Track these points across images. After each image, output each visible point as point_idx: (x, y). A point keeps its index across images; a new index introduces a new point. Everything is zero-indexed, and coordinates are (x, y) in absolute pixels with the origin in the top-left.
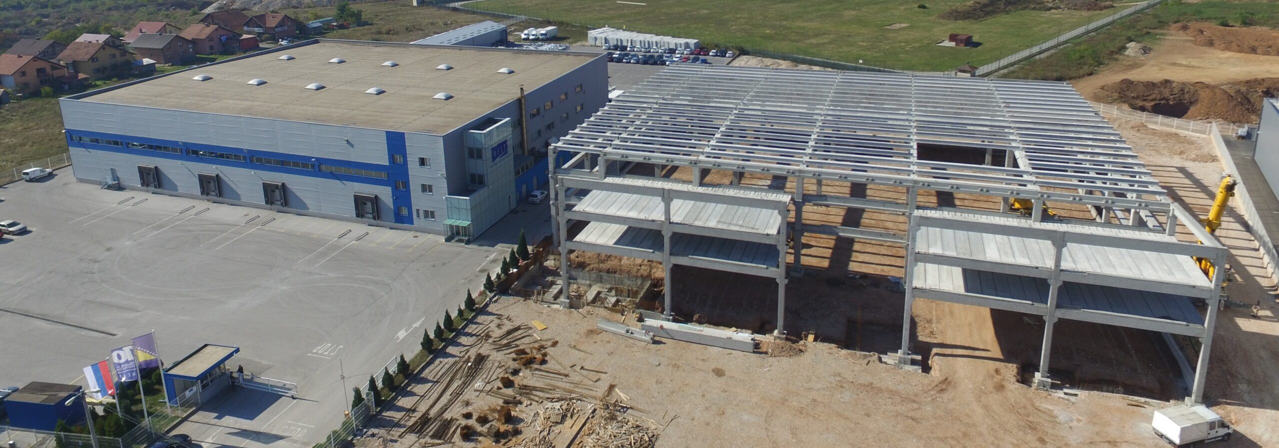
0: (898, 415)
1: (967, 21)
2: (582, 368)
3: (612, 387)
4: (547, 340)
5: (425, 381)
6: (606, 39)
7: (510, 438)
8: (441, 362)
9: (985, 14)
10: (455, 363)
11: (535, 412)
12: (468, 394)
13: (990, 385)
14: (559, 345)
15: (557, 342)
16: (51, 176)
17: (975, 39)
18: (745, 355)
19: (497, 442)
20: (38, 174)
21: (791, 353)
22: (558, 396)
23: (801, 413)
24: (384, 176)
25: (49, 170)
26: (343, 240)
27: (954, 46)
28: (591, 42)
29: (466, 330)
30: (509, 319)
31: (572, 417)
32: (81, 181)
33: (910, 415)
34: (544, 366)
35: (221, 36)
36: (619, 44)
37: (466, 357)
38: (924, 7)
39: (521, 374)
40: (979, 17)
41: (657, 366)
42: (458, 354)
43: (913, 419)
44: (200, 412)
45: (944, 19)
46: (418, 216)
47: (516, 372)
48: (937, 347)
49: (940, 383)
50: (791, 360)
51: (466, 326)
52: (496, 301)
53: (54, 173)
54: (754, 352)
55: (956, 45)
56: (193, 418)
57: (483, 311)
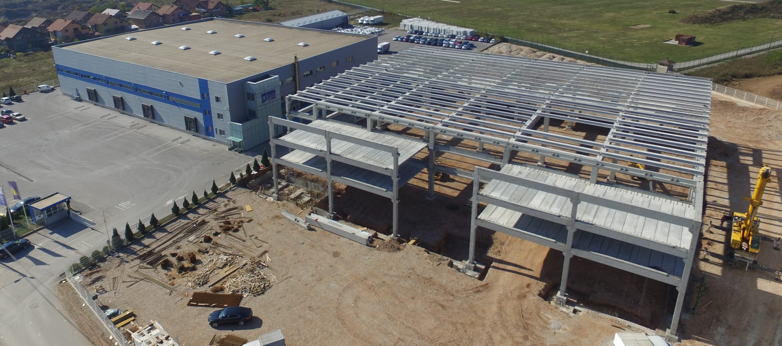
0: (435, 301)
1: (703, 25)
2: (256, 238)
3: (266, 252)
4: (247, 218)
5: (165, 231)
6: (411, 26)
7: (188, 272)
8: (180, 221)
9: (723, 20)
10: (188, 223)
11: (212, 259)
12: (183, 243)
13: (517, 293)
14: (252, 222)
15: (252, 220)
16: (53, 90)
17: (698, 39)
18: (360, 247)
19: (180, 272)
20: (46, 88)
21: (391, 250)
22: (230, 252)
23: (370, 289)
24: (198, 106)
25: (52, 87)
26: (174, 143)
27: (677, 44)
28: (402, 27)
29: (205, 205)
30: (234, 202)
31: (230, 266)
32: (64, 94)
33: (442, 303)
34: (236, 233)
35: (179, 13)
36: (420, 30)
37: (196, 221)
38: (673, 12)
39: (219, 236)
40: (716, 22)
41: (301, 244)
42: (192, 219)
43: (443, 306)
44: (45, 229)
45: (684, 22)
46: (217, 133)
47: (216, 234)
48: (497, 262)
49: (481, 286)
50: (388, 254)
51: (207, 202)
52: (233, 190)
53: (55, 88)
54: (368, 245)
55: (679, 43)
56: (39, 232)
57: (222, 195)
